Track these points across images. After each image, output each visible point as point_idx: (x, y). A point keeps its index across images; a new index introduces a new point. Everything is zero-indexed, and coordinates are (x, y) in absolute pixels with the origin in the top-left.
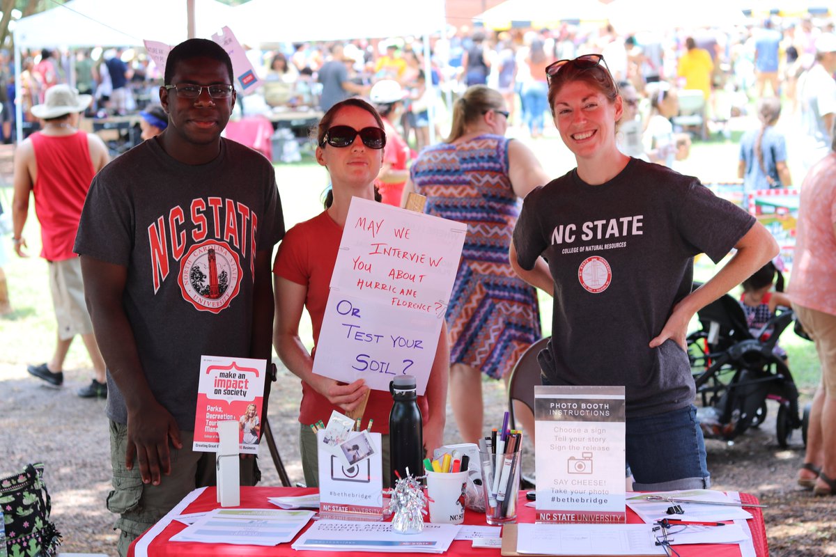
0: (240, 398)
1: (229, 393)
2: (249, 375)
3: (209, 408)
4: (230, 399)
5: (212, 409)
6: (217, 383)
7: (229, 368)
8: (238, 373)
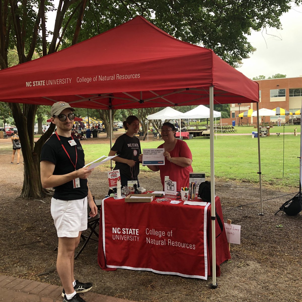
0: (116, 177)
1: (114, 177)
2: (117, 173)
3: (111, 180)
4: (114, 178)
5: (111, 181)
6: (111, 176)
7: (113, 172)
8: (115, 173)
